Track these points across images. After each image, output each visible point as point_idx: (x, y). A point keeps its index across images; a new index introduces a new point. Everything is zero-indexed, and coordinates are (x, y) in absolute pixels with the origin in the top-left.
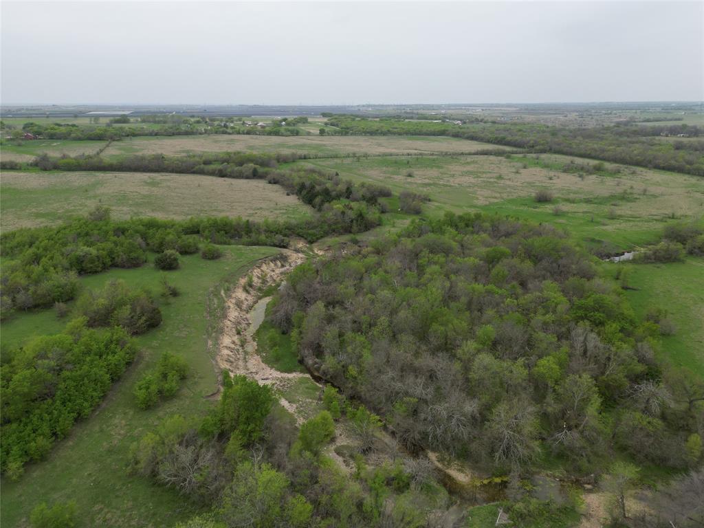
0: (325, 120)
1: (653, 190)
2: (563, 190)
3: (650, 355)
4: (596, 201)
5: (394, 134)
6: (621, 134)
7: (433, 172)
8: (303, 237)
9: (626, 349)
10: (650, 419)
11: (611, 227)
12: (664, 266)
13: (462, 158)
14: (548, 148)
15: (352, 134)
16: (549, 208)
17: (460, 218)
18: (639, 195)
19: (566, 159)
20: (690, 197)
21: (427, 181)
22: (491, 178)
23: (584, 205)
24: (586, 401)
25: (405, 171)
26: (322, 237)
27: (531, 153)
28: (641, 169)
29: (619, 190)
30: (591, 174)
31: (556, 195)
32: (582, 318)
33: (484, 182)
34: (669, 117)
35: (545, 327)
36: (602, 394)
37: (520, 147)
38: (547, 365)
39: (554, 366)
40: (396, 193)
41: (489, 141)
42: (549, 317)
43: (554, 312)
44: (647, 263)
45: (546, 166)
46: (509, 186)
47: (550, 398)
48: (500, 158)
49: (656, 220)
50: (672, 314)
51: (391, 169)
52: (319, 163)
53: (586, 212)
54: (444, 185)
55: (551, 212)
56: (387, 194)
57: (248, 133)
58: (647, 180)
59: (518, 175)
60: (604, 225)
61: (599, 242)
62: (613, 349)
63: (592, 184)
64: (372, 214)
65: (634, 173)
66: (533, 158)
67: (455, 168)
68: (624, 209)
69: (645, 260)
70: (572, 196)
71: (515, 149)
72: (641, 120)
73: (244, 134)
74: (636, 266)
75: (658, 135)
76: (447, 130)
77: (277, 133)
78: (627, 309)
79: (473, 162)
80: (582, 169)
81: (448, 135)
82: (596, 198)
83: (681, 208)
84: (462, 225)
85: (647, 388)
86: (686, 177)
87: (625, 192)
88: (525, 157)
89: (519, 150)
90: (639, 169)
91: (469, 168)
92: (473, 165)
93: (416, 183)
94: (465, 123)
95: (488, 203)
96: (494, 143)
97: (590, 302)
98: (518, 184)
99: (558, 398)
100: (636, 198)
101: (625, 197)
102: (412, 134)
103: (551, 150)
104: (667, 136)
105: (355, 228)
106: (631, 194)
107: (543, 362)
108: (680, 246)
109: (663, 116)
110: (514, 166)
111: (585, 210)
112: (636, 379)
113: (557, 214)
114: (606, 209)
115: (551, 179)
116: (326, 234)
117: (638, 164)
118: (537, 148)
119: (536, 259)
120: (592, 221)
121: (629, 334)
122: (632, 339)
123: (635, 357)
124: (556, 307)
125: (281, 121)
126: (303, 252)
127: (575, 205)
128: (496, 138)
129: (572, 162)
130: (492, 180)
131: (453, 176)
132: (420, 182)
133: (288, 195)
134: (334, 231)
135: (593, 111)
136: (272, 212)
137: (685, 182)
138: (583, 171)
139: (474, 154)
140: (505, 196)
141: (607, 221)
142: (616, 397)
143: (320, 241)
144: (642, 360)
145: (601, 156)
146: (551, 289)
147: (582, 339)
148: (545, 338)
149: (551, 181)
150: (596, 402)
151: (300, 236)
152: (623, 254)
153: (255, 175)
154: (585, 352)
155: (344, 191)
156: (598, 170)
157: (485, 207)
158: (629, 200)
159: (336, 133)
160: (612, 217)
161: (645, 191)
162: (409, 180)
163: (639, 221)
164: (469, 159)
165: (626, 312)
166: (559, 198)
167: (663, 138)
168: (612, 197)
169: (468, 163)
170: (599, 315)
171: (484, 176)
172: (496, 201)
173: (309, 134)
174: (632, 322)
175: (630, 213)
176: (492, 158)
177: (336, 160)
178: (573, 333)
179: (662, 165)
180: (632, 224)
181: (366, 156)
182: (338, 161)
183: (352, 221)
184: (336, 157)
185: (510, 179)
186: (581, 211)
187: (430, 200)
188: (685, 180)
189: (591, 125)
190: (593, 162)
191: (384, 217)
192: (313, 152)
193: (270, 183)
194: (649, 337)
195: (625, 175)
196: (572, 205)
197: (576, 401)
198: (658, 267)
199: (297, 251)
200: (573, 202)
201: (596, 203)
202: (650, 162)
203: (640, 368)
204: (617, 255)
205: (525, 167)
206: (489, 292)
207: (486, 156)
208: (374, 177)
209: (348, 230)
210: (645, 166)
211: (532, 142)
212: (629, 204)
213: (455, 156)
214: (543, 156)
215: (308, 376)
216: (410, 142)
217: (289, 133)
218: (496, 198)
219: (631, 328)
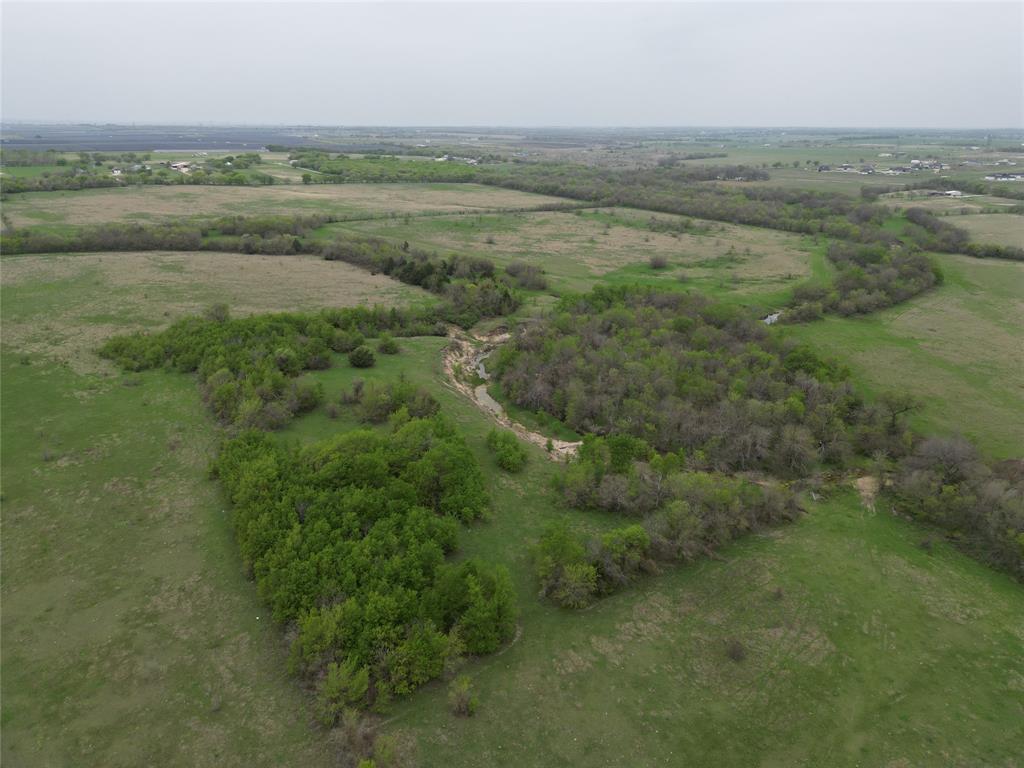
1: (756, 249)
4: (708, 264)
11: (742, 291)
13: (529, 216)
16: (670, 275)
22: (583, 242)
29: (724, 249)
33: (580, 247)
37: (580, 199)
38: (796, 402)
40: (498, 265)
41: (536, 191)
44: (797, 323)
45: (629, 224)
46: (611, 251)
48: (570, 215)
53: (708, 276)
54: (540, 253)
55: (675, 279)
59: (609, 238)
60: (735, 289)
65: (724, 229)
66: (605, 214)
68: (741, 271)
71: (578, 202)
72: (684, 157)
75: (715, 178)
82: (707, 261)
88: (596, 213)
89: (585, 203)
91: (547, 230)
92: (548, 226)
95: (604, 273)
96: (544, 194)
98: (618, 248)
104: (725, 180)
109: (703, 150)
110: (595, 226)
113: (683, 281)
117: (721, 219)
125: (225, 162)
128: (547, 187)
129: (653, 218)
130: (587, 244)
131: (540, 241)
135: (619, 142)
140: (615, 263)
141: (732, 285)
149: (648, 243)
153: (298, 250)
156: (686, 227)
157: (605, 278)
159: (325, 180)
160: (737, 281)
161: (748, 250)
171: (574, 239)
172: (612, 269)
173: (287, 182)
176: (560, 215)
177: (374, 223)
179: (747, 220)
180: (757, 287)
185: (605, 243)
199: (460, 339)
202: (733, 216)
205: (608, 227)
207: (552, 213)
210: (730, 221)
213: (518, 214)
216: (439, 192)
218: (607, 266)
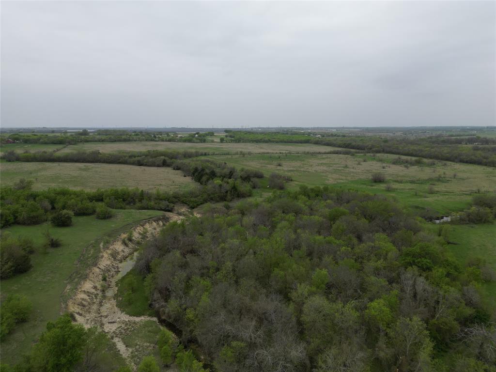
0: (227, 134)
1: (460, 175)
2: (393, 174)
3: (476, 298)
4: (418, 182)
5: (273, 142)
6: (433, 142)
7: (297, 164)
8: (186, 204)
9: (453, 292)
10: (487, 366)
11: (431, 199)
12: (476, 226)
13: (320, 156)
14: (382, 149)
15: (243, 142)
16: (382, 186)
17: (312, 190)
18: (451, 178)
19: (396, 157)
20: (490, 180)
21: (292, 169)
22: (339, 167)
23: (409, 184)
24: (418, 345)
25: (275, 163)
26: (201, 204)
27: (370, 153)
28: (450, 162)
29: (436, 175)
30: (413, 165)
31: (388, 178)
32: (411, 264)
33: (334, 169)
34: (466, 134)
35: (377, 272)
36: (433, 338)
37: (362, 149)
38: (378, 307)
39: (385, 309)
40: (267, 175)
41: (340, 146)
42: (381, 263)
43: (385, 259)
44: (463, 224)
45: (381, 160)
46: (353, 172)
47: (382, 343)
48: (347, 156)
49: (466, 194)
50: (490, 263)
51: (266, 162)
52: (215, 158)
53: (411, 189)
54: (304, 171)
55: (384, 189)
56: (260, 176)
57: (170, 141)
58: (455, 169)
59: (359, 166)
60: (425, 197)
61: (423, 208)
62: (441, 293)
63: (414, 171)
64: (245, 187)
65: (445, 165)
66: (370, 156)
67: (314, 161)
68: (440, 187)
69: (461, 221)
70: (399, 179)
71: (358, 151)
72: (447, 136)
73: (167, 141)
74: (454, 226)
75: (460, 143)
76: (310, 140)
77: (190, 141)
78: (450, 256)
79: (327, 158)
80: (407, 162)
81: (311, 143)
82: (418, 180)
83: (484, 187)
84: (312, 195)
85: (478, 332)
86: (485, 167)
87: (440, 176)
88: (365, 155)
89: (360, 151)
90: (449, 163)
91: (324, 161)
92: (326, 160)
93: (283, 170)
94: (323, 136)
95: (336, 182)
96: (343, 147)
97: (416, 249)
98: (359, 171)
99: (390, 342)
100: (449, 181)
101: (439, 180)
102: (285, 142)
103: (384, 151)
104: (467, 144)
105: (229, 197)
106: (444, 177)
107: (374, 304)
108: (488, 210)
109: (461, 133)
110: (356, 160)
111: (411, 188)
112: (466, 322)
113: (389, 190)
114: (426, 187)
115: (384, 168)
116: (205, 201)
117: (448, 159)
118: (374, 149)
119: (371, 218)
120: (416, 195)
121: (454, 279)
122: (458, 283)
123: (462, 300)
124: (387, 254)
125: (195, 134)
126: (184, 215)
127: (403, 184)
129: (399, 158)
130: (340, 168)
131: (312, 166)
132: (286, 169)
133: (185, 176)
134: (212, 199)
135: (413, 131)
136: (168, 187)
137: (484, 171)
138: (407, 164)
139: (328, 153)
140: (349, 178)
141: (428, 195)
142: (448, 341)
143: (199, 207)
144: (469, 303)
145: (420, 154)
146: (382, 241)
147: (411, 282)
148: (377, 282)
149: (384, 169)
150: (428, 346)
151: (184, 203)
152: (442, 218)
153: (164, 164)
154: (415, 296)
155: (228, 174)
156: (418, 163)
157: (333, 185)
158: (443, 182)
159: (232, 141)
160: (432, 192)
161: (455, 175)
162: (279, 168)
163: (452, 195)
164: (324, 156)
165: (450, 259)
166: (390, 180)
167: (464, 146)
168: (431, 179)
169: (323, 158)
170: (426, 261)
171: (335, 166)
172: (342, 181)
173: (213, 141)
174: (456, 268)
175: (445, 189)
176: (341, 156)
177: (227, 156)
178: (403, 277)
179: (465, 160)
180: (447, 197)
181: (250, 154)
182: (230, 157)
183: (227, 192)
184: (228, 154)
185: (353, 168)
186: (407, 188)
187: (292, 180)
188: (484, 169)
189: (412, 138)
190: (414, 158)
191: (254, 191)
192: (211, 152)
193: (174, 169)
194: (473, 281)
195: (439, 166)
196: (401, 184)
197: (408, 346)
198: (472, 227)
199: (179, 214)
200: (401, 182)
201: (418, 183)
202: (456, 158)
203: (468, 311)
204: (438, 219)
205: (365, 161)
206: (329, 243)
208: (253, 166)
209: (223, 199)
210: (453, 161)
211: (370, 146)
212: (444, 184)
213: (314, 154)
214: (378, 155)
215: (155, 319)
216: (283, 146)
217: (199, 141)
218: (342, 179)
219: (456, 273)
